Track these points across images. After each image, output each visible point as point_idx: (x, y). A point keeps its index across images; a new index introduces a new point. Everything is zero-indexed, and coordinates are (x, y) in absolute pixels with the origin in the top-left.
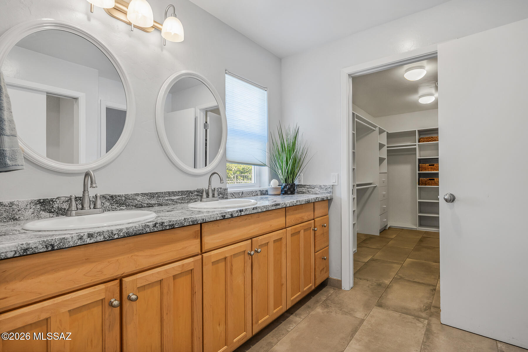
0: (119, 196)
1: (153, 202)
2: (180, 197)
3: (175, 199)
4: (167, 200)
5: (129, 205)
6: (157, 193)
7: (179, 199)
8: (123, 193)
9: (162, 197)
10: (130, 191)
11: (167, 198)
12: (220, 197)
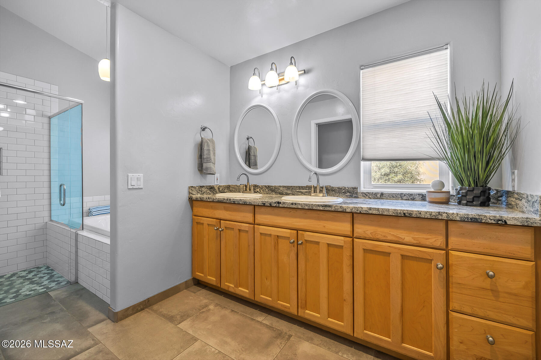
0: (272, 187)
1: (289, 192)
2: (308, 191)
3: (304, 192)
4: (298, 192)
5: (276, 192)
6: (291, 186)
7: (306, 192)
8: (273, 185)
9: (295, 189)
10: (277, 184)
11: (298, 190)
12: (348, 195)
